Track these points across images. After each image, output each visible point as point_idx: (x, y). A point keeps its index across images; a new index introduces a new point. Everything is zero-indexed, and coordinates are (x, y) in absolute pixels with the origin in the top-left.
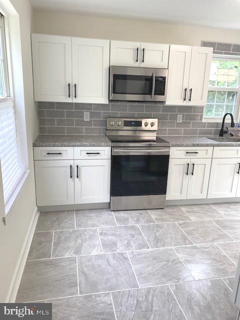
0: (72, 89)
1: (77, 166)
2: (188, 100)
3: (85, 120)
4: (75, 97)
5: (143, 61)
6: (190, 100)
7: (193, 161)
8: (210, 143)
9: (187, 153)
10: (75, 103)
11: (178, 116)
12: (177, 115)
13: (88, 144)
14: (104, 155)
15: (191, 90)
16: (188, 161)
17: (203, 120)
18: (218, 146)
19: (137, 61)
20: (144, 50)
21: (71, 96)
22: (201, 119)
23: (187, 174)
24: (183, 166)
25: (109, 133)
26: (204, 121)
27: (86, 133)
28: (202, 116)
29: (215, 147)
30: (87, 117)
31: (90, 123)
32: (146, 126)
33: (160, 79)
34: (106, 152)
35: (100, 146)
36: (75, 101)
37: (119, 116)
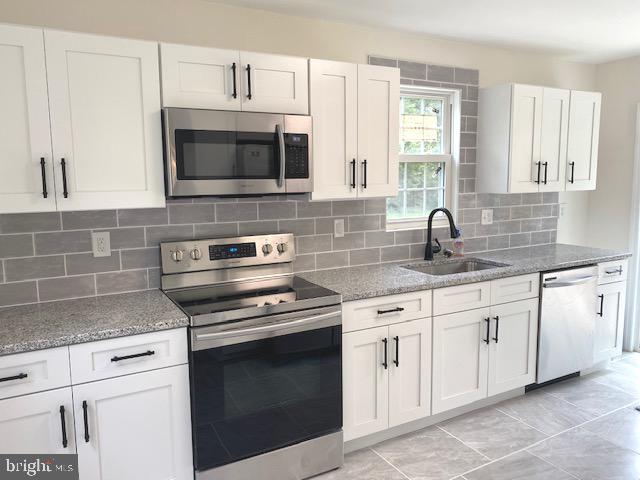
0: (52, 174)
1: (85, 405)
2: (359, 186)
3: (97, 254)
4: (66, 194)
5: (249, 96)
6: (365, 186)
7: (395, 331)
8: (422, 281)
9: (379, 312)
10: (64, 213)
11: (336, 222)
12: (333, 220)
13: (116, 331)
14: (168, 355)
15: (365, 162)
16: (384, 333)
17: (387, 226)
18: (442, 286)
19: (235, 95)
20: (248, 69)
21: (51, 195)
22: (383, 226)
23: (385, 365)
24: (372, 347)
25: (168, 283)
26: (389, 229)
27: (99, 291)
28: (384, 218)
29: (435, 291)
30: (101, 244)
31: (111, 262)
32: (266, 253)
33: (295, 139)
34: (171, 346)
35: (154, 331)
36: (65, 206)
37: (194, 234)
